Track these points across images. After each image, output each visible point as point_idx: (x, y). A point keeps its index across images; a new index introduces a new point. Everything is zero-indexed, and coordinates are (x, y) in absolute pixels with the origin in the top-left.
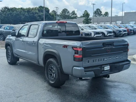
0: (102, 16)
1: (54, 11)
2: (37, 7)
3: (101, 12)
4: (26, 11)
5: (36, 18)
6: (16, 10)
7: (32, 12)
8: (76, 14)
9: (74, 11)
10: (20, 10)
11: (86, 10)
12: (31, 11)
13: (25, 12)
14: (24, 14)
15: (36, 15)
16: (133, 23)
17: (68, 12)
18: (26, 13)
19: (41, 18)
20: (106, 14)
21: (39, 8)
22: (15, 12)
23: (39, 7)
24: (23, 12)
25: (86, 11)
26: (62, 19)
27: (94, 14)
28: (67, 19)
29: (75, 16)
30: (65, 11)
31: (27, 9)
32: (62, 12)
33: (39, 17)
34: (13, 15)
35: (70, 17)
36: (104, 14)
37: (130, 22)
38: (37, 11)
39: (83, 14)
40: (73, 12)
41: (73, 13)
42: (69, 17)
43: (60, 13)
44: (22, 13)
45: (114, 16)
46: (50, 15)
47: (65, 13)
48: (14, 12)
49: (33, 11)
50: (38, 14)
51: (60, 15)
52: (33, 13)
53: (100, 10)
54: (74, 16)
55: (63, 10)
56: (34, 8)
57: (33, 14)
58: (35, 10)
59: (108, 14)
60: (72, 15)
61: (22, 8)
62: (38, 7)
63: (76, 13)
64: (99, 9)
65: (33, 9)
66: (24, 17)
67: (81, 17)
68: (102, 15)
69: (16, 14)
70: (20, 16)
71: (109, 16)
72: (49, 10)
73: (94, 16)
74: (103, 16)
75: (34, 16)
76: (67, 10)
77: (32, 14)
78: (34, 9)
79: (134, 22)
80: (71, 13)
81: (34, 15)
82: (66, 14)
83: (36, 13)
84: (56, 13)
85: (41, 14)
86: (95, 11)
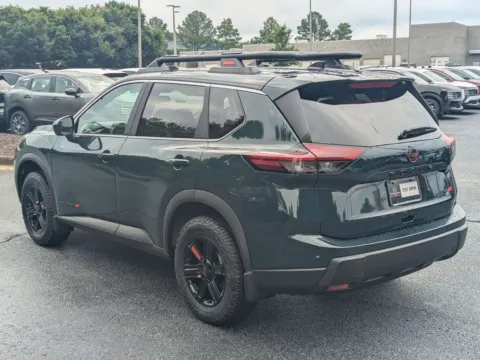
0: (328, 38)
1: (155, 19)
2: (98, 7)
3: (324, 24)
4: (61, 19)
5: (97, 45)
6: (25, 15)
7: (82, 23)
8: (236, 30)
9: (229, 20)
10: (38, 15)
11: (270, 16)
12: (80, 19)
13: (58, 23)
14: (55, 31)
15: (96, 35)
16: (443, 63)
17: (209, 24)
18: (62, 27)
19: (115, 46)
20: (344, 31)
21: (108, 11)
22: (20, 22)
23: (107, 5)
24: (48, 23)
25: (272, 18)
26: (185, 48)
27: (299, 33)
28: (202, 50)
29: (233, 38)
30: (196, 20)
31: (60, 12)
32: (184, 24)
33: (107, 43)
34: (11, 35)
35: (216, 42)
36: (336, 32)
37: (433, 59)
38: (101, 21)
39: (263, 34)
40: (224, 23)
41: (227, 27)
42: (211, 42)
43: (179, 27)
44: (45, 27)
45: (375, 38)
46: (149, 34)
47: (197, 29)
48: (15, 24)
49: (85, 19)
50: (103, 30)
51: (180, 36)
52: (85, 28)
53: (320, 17)
54: (228, 38)
55: (189, 16)
56: (89, 7)
57: (87, 30)
58: (93, 15)
59: (350, 32)
60: (220, 36)
61: (43, 10)
62: (102, 5)
63: (234, 28)
64: (317, 14)
65: (83, 12)
66: (53, 42)
67: (252, 42)
68: (328, 34)
69: (22, 30)
70: (38, 39)
71: (353, 39)
72: (143, 16)
73: (300, 38)
74: (333, 39)
75: (89, 40)
76: (203, 16)
77: (83, 32)
78: (91, 13)
79: (447, 59)
80: (219, 28)
81: (91, 36)
82: (201, 31)
83: (96, 27)
84: (165, 25)
85: (114, 30)
86: (303, 21)
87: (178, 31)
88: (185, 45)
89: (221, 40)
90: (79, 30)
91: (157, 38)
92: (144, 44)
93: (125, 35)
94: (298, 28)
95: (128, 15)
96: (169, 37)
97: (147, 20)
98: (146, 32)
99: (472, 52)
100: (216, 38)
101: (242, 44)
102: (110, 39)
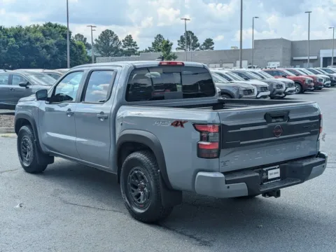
0: (198, 48)
1: (79, 35)
2: (38, 26)
3: (195, 39)
4: (12, 34)
5: (38, 52)
7: (27, 37)
8: (135, 43)
9: (130, 36)
12: (26, 34)
13: (9, 37)
14: (8, 42)
15: (37, 45)
16: (276, 66)
17: (116, 39)
18: (12, 39)
19: (50, 53)
20: (209, 43)
21: (45, 28)
23: (45, 26)
24: (2, 36)
25: (160, 35)
26: (100, 55)
27: (179, 45)
28: (112, 56)
29: (133, 48)
30: (107, 35)
31: (12, 29)
32: (99, 38)
33: (44, 50)
35: (121, 50)
36: (204, 44)
37: (269, 63)
38: (40, 35)
39: (154, 45)
40: (127, 37)
41: (129, 40)
42: (118, 51)
43: (96, 40)
45: (230, 49)
46: (74, 44)
47: (108, 41)
49: (28, 34)
50: (41, 41)
51: (97, 46)
52: (29, 40)
53: (193, 34)
54: (130, 47)
55: (103, 32)
56: (32, 26)
57: (31, 42)
58: (35, 32)
59: (213, 43)
60: (124, 47)
62: (41, 25)
63: (134, 41)
64: (190, 32)
65: (28, 29)
66: (7, 50)
67: (146, 51)
68: (198, 45)
71: (215, 49)
72: (70, 33)
73: (179, 49)
74: (202, 49)
75: (32, 48)
76: (112, 33)
77: (28, 43)
78: (33, 31)
79: (278, 63)
80: (123, 41)
81: (33, 46)
82: (111, 43)
83: (37, 40)
84: (85, 39)
85: (50, 42)
86: (182, 37)
87: (95, 42)
88: (100, 52)
89: (125, 49)
90: (25, 41)
91: (80, 47)
92: (72, 51)
93: (58, 45)
94: (178, 41)
95: (60, 32)
96: (88, 46)
97: (73, 35)
98: (72, 43)
99: (295, 58)
100: (121, 47)
101: (140, 52)
102: (47, 47)
